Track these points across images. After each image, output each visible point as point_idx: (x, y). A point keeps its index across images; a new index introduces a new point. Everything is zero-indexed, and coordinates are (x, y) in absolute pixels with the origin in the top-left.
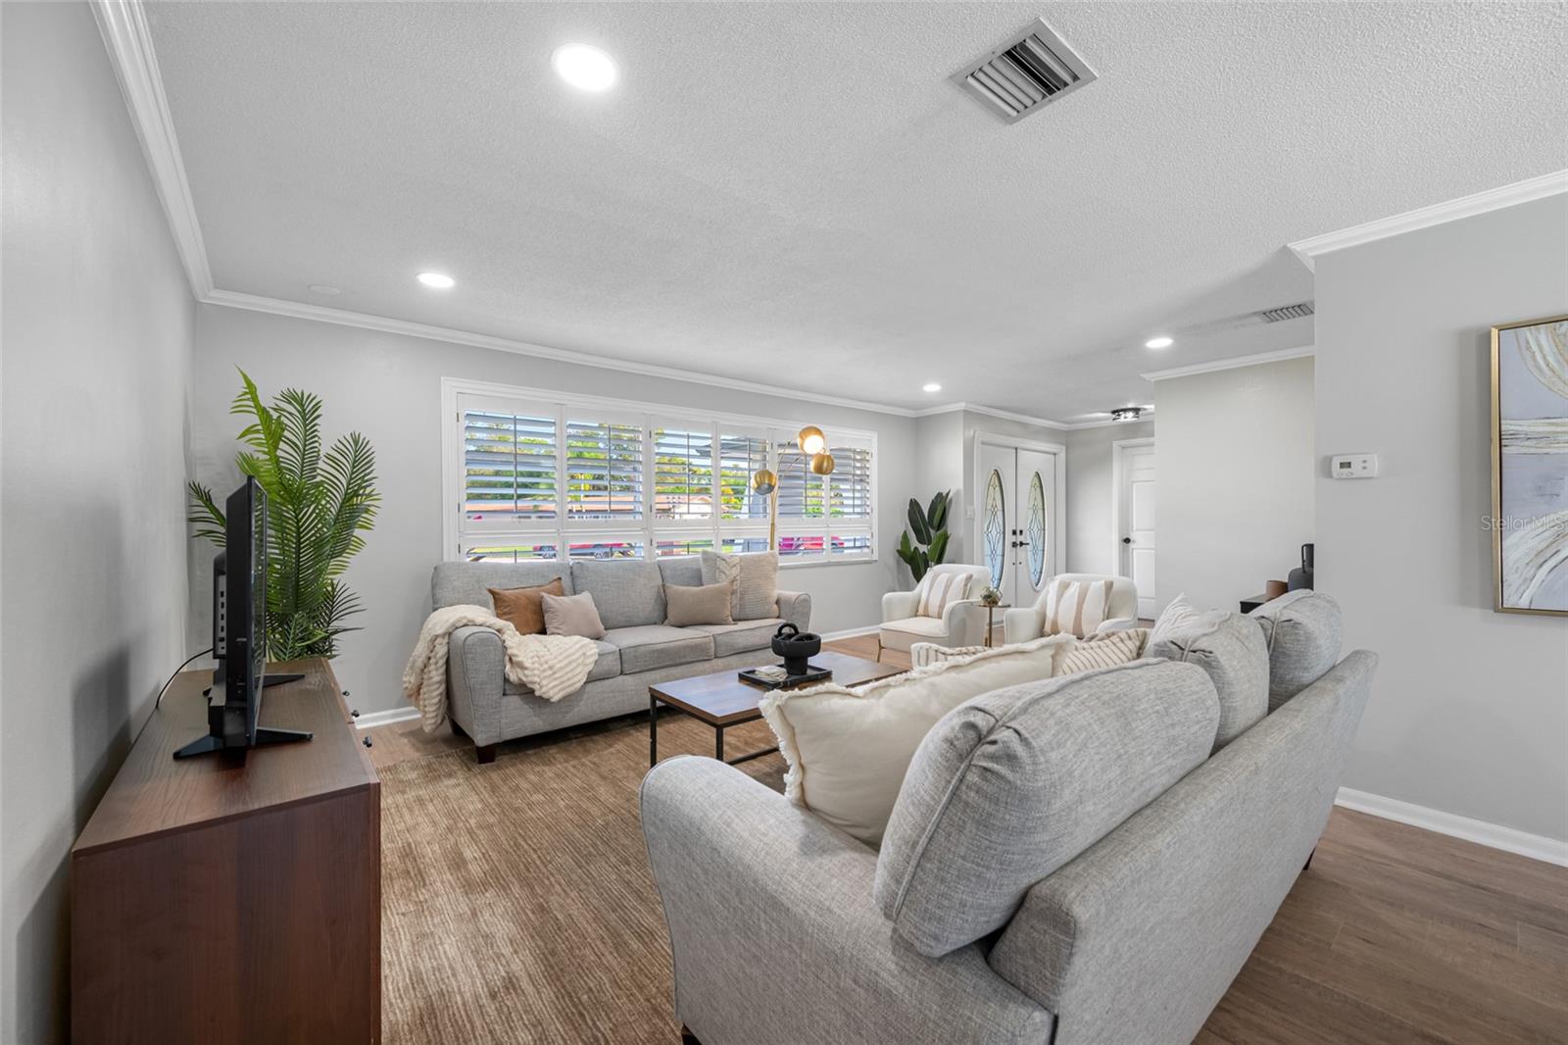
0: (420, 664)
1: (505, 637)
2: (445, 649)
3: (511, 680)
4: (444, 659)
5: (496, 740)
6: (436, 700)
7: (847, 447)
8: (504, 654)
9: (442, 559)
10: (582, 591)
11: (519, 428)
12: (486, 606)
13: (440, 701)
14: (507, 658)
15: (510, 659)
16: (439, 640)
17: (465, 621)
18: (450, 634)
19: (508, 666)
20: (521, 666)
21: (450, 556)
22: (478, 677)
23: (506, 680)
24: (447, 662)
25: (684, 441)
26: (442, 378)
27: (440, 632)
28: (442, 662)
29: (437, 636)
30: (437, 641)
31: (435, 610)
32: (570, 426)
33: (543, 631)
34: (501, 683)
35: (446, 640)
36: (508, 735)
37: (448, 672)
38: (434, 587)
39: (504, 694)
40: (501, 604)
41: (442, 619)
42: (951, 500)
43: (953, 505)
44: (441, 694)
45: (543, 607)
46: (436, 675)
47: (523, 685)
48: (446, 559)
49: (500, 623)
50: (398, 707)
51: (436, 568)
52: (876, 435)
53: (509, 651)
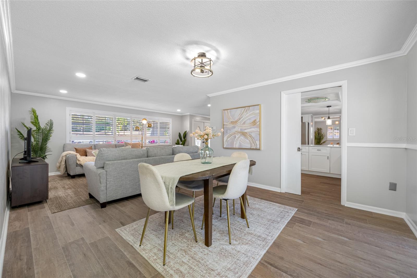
0: (60, 162)
1: (77, 156)
2: (65, 158)
3: (78, 163)
4: (65, 160)
5: (75, 174)
6: (63, 168)
7: (164, 121)
8: (77, 159)
9: (66, 142)
10: (96, 149)
11: (84, 117)
12: (74, 151)
13: (64, 168)
14: (77, 160)
15: (78, 160)
16: (64, 157)
17: (69, 153)
18: (66, 156)
19: (77, 161)
20: (80, 161)
21: (68, 142)
22: (71, 162)
23: (77, 164)
24: (66, 161)
25: (123, 120)
26: (66, 107)
27: (64, 155)
28: (64, 161)
29: (63, 156)
30: (63, 157)
31: (64, 152)
32: (96, 117)
33: (86, 156)
34: (76, 164)
35: (65, 157)
36: (77, 173)
37: (66, 163)
38: (63, 148)
39: (77, 166)
40: (77, 150)
41: (65, 153)
42: (187, 133)
43: (188, 134)
44: (64, 167)
45: (87, 151)
46: (63, 163)
47: (80, 164)
48: (67, 143)
49: (77, 154)
50: (56, 172)
51: (64, 144)
52: (171, 119)
53: (78, 158)
